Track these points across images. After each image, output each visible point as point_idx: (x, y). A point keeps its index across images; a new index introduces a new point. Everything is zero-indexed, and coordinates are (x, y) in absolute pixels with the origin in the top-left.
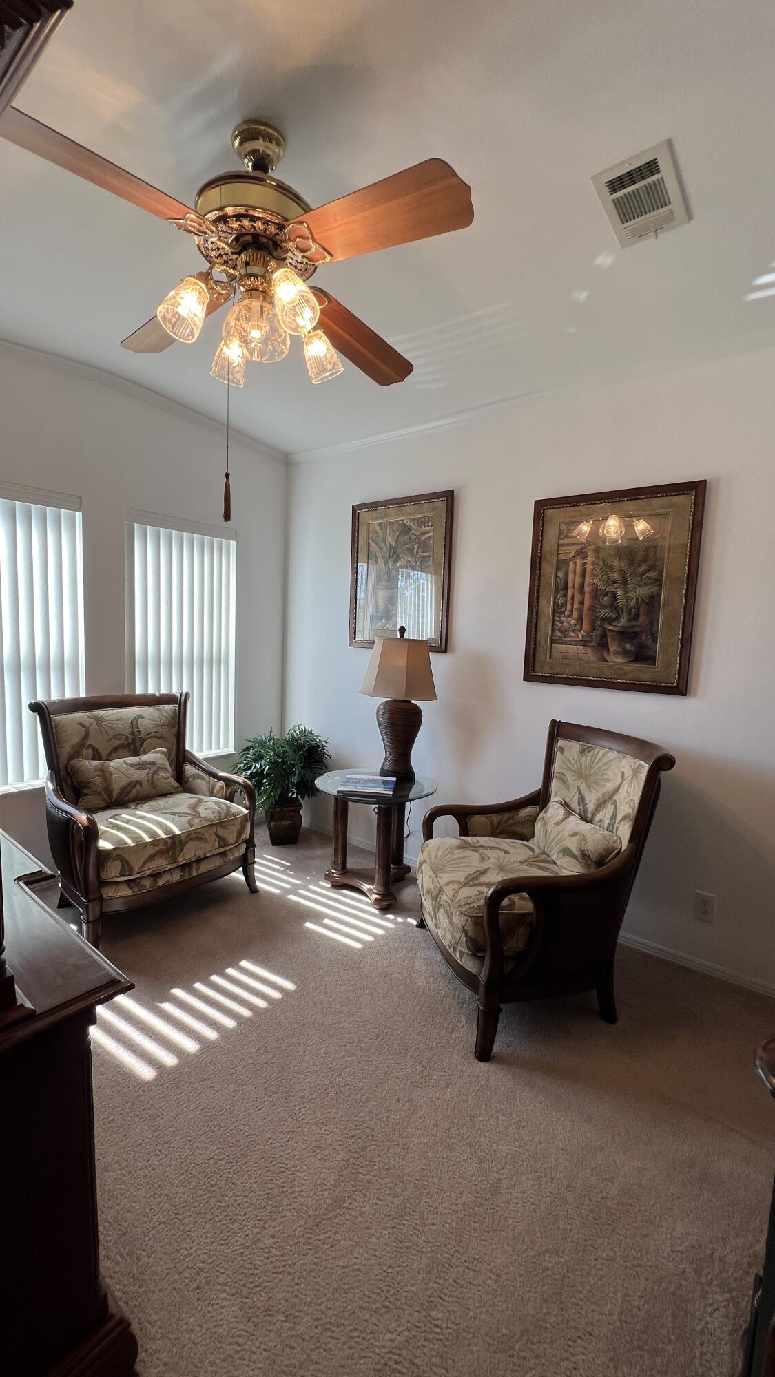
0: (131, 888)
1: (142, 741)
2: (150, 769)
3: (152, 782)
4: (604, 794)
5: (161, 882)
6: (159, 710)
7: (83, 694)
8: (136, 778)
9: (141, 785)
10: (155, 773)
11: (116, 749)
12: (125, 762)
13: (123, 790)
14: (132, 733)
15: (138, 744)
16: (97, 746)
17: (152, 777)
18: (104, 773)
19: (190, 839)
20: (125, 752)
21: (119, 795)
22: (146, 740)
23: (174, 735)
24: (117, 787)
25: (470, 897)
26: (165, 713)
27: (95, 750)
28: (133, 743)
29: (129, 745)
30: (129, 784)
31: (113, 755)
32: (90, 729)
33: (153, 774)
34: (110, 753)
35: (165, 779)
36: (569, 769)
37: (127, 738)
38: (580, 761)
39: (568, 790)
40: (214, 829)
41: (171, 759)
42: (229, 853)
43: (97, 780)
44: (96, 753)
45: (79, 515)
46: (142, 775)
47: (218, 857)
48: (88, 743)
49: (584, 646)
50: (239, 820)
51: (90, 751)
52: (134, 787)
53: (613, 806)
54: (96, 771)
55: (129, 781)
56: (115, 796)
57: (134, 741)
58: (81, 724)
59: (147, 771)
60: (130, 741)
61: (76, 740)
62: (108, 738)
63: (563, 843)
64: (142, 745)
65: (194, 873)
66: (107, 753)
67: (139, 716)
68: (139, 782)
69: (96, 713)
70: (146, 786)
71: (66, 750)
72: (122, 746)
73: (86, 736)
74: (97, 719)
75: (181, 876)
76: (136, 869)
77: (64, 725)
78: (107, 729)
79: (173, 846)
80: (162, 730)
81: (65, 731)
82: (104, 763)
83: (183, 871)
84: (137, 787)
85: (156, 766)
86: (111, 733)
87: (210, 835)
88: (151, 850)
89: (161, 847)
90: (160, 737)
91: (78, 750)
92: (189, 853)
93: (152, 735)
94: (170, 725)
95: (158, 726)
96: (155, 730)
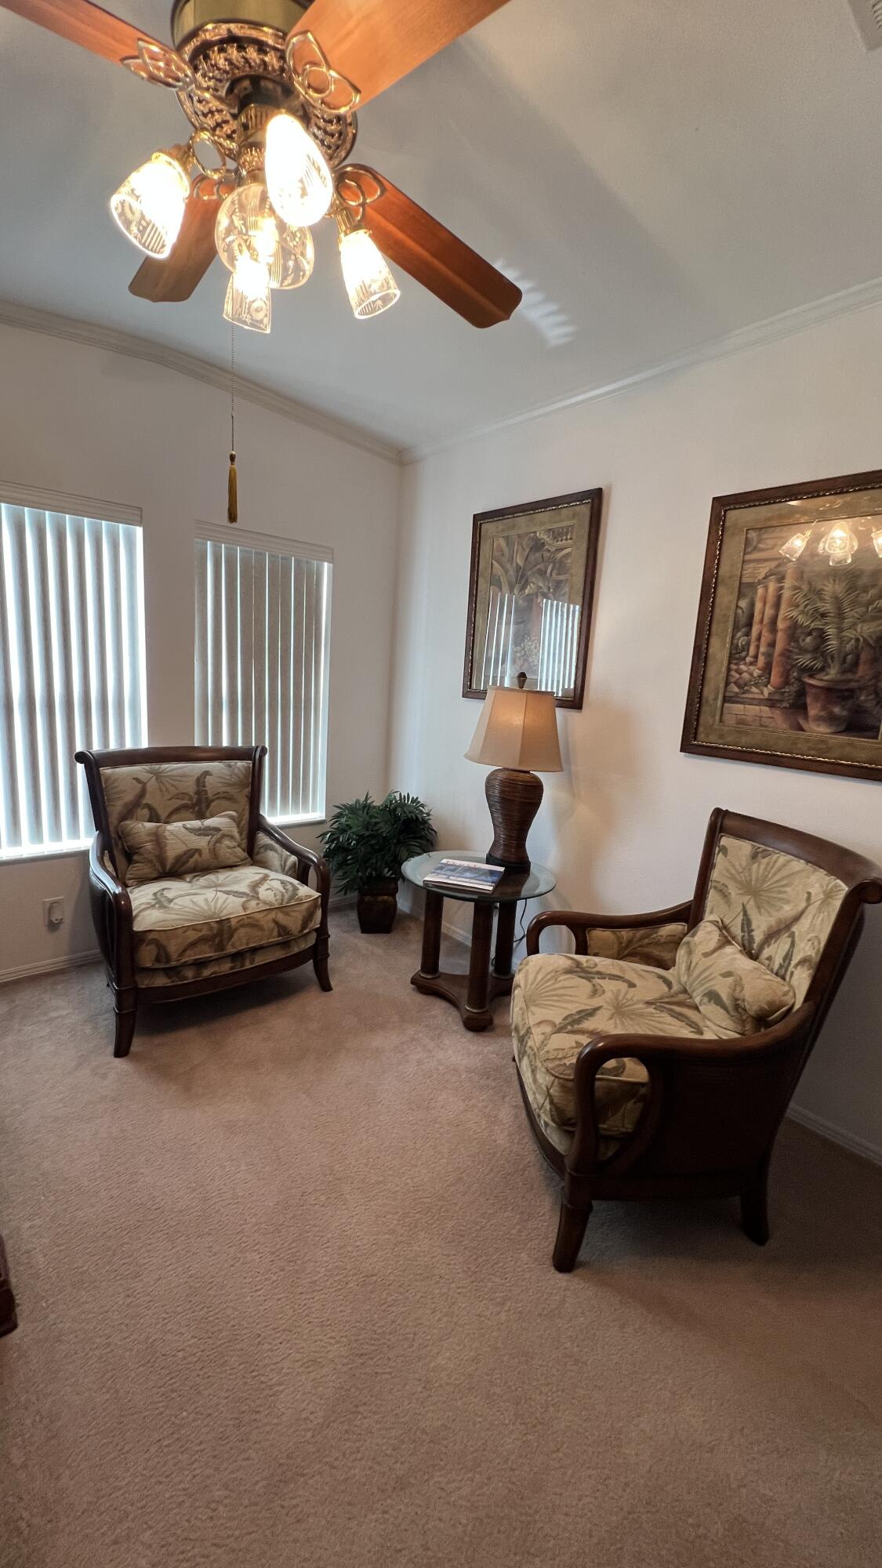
0: (167, 977)
1: (209, 803)
2: (213, 836)
3: (214, 852)
4: (780, 921)
5: (207, 973)
6: (230, 766)
7: (144, 744)
8: (195, 846)
9: (200, 854)
10: (219, 841)
11: (177, 810)
12: (184, 827)
13: (178, 859)
14: (198, 793)
15: (204, 805)
16: (155, 805)
17: (214, 845)
18: (158, 839)
19: (242, 926)
20: (187, 814)
21: (174, 865)
22: (212, 801)
23: (247, 797)
24: (171, 855)
25: (563, 1049)
26: (236, 771)
27: (152, 810)
28: (199, 804)
29: (193, 806)
30: (186, 853)
31: (174, 817)
32: (148, 785)
33: (216, 842)
35: (230, 848)
36: (733, 878)
37: (192, 798)
38: (750, 870)
39: (729, 906)
40: (272, 915)
41: (241, 825)
42: (293, 943)
43: (149, 846)
44: (154, 814)
45: (139, 531)
46: (202, 843)
47: (282, 947)
48: (144, 802)
49: (770, 707)
50: (306, 905)
51: (146, 812)
52: (191, 856)
53: (790, 940)
54: (149, 835)
55: (184, 848)
56: (168, 867)
57: (199, 802)
58: (137, 780)
59: (209, 838)
60: (194, 800)
61: (129, 797)
62: (169, 797)
63: (712, 983)
64: (208, 806)
65: (248, 966)
66: (167, 814)
67: (207, 773)
68: (198, 851)
69: (156, 766)
70: (206, 853)
71: (115, 809)
72: (185, 807)
73: (143, 793)
74: (158, 775)
75: (230, 968)
76: (175, 956)
77: (115, 780)
78: (168, 786)
79: (220, 932)
80: (232, 791)
81: (116, 787)
82: (161, 826)
83: (232, 962)
84: (196, 856)
85: (221, 832)
86: (173, 791)
87: (266, 921)
88: (193, 936)
89: (205, 932)
90: (229, 798)
91: (131, 810)
92: (240, 941)
93: (221, 795)
94: (241, 785)
95: (228, 785)
96: (224, 789)
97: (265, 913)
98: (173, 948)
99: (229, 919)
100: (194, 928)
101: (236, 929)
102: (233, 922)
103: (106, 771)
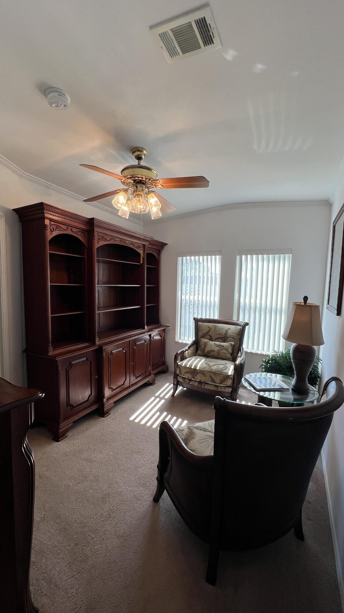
0: (183, 380)
2: (220, 348)
3: (218, 352)
6: (236, 328)
7: (216, 317)
11: (218, 338)
12: (215, 343)
13: (208, 351)
14: (225, 334)
15: (226, 338)
16: (212, 335)
17: (220, 351)
18: (206, 344)
21: (207, 353)
22: (229, 338)
23: (239, 339)
24: (206, 350)
27: (211, 337)
28: (224, 338)
30: (211, 350)
32: (211, 329)
33: (220, 350)
34: (216, 339)
35: (224, 353)
37: (223, 335)
40: (210, 373)
41: (233, 347)
42: (219, 387)
43: (203, 346)
45: (218, 257)
46: (216, 349)
47: (214, 386)
48: (209, 334)
51: (209, 337)
54: (204, 343)
56: (205, 353)
58: (209, 327)
61: (204, 332)
62: (216, 334)
65: (203, 387)
67: (230, 329)
68: (214, 351)
69: (216, 324)
70: (216, 353)
71: (200, 334)
72: (220, 338)
73: (209, 331)
74: (215, 327)
75: (198, 385)
76: (182, 374)
77: (202, 326)
78: (217, 330)
79: (194, 372)
80: (235, 336)
81: (201, 328)
83: (198, 383)
85: (224, 348)
86: (218, 332)
87: (208, 374)
89: (190, 370)
90: (233, 338)
91: (205, 335)
92: (199, 378)
93: (231, 336)
94: (238, 334)
95: (233, 333)
96: (233, 335)
97: (208, 372)
98: (183, 372)
99: (197, 369)
101: (198, 373)
102: (198, 371)
103: (200, 323)
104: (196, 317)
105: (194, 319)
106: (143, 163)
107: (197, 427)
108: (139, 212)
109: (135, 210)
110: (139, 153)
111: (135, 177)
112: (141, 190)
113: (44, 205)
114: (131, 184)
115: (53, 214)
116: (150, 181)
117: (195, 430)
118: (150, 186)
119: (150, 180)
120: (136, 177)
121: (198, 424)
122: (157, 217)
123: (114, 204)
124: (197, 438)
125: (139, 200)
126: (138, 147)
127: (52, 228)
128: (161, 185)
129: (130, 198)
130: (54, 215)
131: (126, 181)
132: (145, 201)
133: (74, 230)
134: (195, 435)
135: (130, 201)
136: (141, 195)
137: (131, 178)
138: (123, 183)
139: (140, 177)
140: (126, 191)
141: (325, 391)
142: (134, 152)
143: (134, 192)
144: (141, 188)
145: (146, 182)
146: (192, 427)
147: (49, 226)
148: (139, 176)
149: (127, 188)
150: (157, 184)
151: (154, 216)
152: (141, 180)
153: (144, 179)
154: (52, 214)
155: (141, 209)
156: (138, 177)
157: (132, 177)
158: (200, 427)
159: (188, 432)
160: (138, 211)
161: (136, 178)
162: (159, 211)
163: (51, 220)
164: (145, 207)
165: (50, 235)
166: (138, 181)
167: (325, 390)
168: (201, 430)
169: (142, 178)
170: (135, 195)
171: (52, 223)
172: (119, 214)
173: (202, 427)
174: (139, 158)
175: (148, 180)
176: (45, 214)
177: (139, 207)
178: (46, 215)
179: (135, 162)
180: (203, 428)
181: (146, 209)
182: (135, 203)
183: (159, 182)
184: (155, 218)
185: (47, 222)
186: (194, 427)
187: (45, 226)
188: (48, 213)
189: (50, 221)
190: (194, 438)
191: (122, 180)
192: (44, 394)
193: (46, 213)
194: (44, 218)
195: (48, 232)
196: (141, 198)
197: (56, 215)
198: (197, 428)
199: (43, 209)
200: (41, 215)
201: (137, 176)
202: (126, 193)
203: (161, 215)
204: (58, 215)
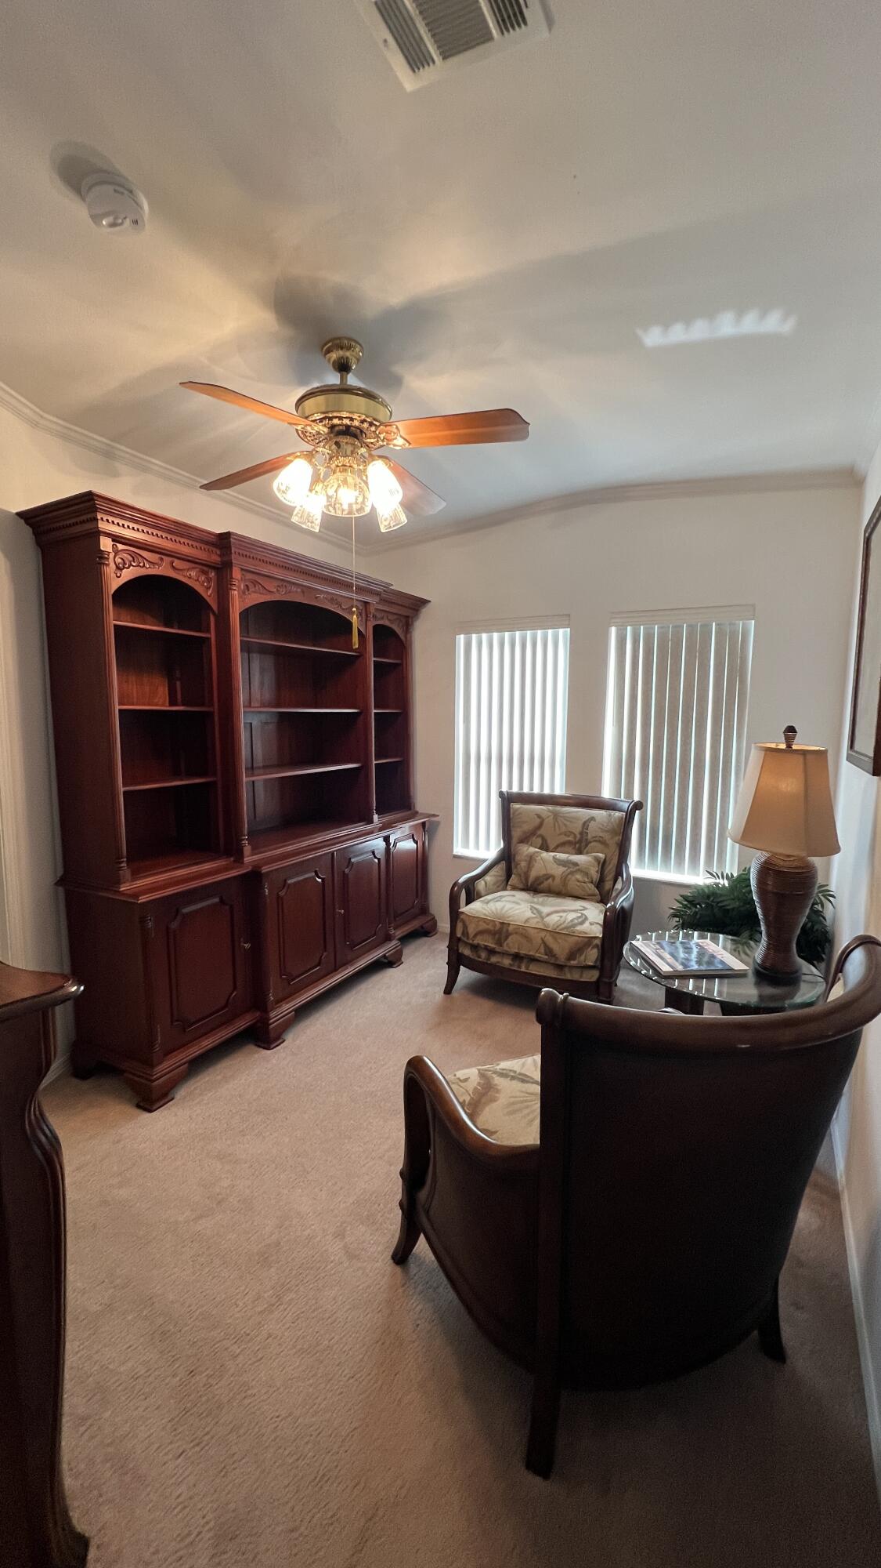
0: (472, 952)
1: (587, 843)
2: (569, 868)
3: (565, 880)
5: (494, 959)
6: (610, 815)
7: (559, 790)
8: (554, 873)
9: (554, 880)
10: (572, 873)
11: (563, 844)
12: (556, 857)
13: (537, 879)
14: (581, 833)
15: (583, 844)
16: (546, 837)
17: (567, 876)
18: (531, 859)
19: (516, 933)
20: (570, 849)
21: (533, 882)
22: (590, 842)
23: (620, 845)
24: (533, 874)
26: (612, 820)
27: (544, 840)
28: (580, 844)
29: (576, 843)
30: (545, 875)
31: (559, 849)
32: (546, 821)
33: (569, 874)
34: (557, 846)
35: (578, 881)
37: (575, 836)
40: (543, 934)
41: (602, 866)
42: (566, 970)
43: (523, 864)
46: (559, 871)
47: (552, 967)
48: (539, 833)
51: (539, 841)
52: (547, 879)
54: (527, 856)
55: (545, 872)
56: (530, 882)
57: (580, 841)
58: (539, 816)
59: (566, 869)
60: (577, 839)
61: (526, 827)
62: (559, 833)
64: (587, 845)
65: (523, 969)
66: (555, 844)
67: (592, 819)
68: (553, 877)
69: (558, 808)
70: (558, 880)
71: (516, 834)
72: (570, 843)
73: (540, 826)
74: (556, 815)
75: (511, 965)
76: (471, 936)
77: (520, 814)
78: (561, 824)
79: (500, 932)
80: (607, 836)
81: (521, 818)
82: (537, 852)
83: (512, 960)
84: (550, 880)
85: (577, 867)
86: (563, 829)
87: (537, 937)
88: (483, 926)
89: (490, 927)
90: (603, 842)
91: (529, 836)
92: (512, 945)
93: (597, 838)
94: (613, 832)
95: (603, 830)
96: (601, 834)
97: (536, 931)
98: (471, 930)
99: (509, 924)
100: (485, 920)
101: (511, 934)
102: (511, 928)
103: (516, 806)
104: (505, 789)
105: (501, 794)
106: (352, 380)
107: (504, 1072)
108: (346, 512)
109: (334, 508)
110: (341, 353)
111: (330, 419)
112: (349, 453)
113: (96, 498)
114: (323, 437)
115: (121, 522)
116: (373, 429)
117: (497, 1080)
118: (372, 441)
119: (371, 424)
120: (336, 417)
121: (505, 1065)
122: (394, 526)
123: (279, 490)
124: (503, 1100)
125: (345, 482)
126: (339, 338)
127: (120, 560)
128: (401, 437)
129: (321, 477)
130: (123, 525)
131: (309, 428)
132: (360, 483)
133: (177, 563)
134: (498, 1091)
135: (321, 485)
136: (350, 466)
137: (321, 420)
138: (303, 435)
139: (346, 418)
140: (310, 456)
141: (840, 974)
142: (329, 351)
143: (331, 459)
144: (349, 449)
145: (361, 431)
146: (490, 1071)
147: (112, 556)
148: (344, 415)
149: (310, 448)
150: (392, 436)
151: (386, 523)
152: (348, 427)
153: (356, 423)
154: (118, 524)
155: (350, 505)
156: (341, 418)
157: (325, 418)
158: (511, 1071)
159: (479, 1084)
160: (343, 510)
161: (336, 421)
162: (400, 509)
163: (116, 539)
164: (360, 499)
165: (114, 579)
166: (341, 427)
167: (841, 972)
168: (513, 1078)
169: (352, 419)
170: (333, 466)
171: (120, 547)
172: (294, 519)
173: (515, 1072)
174: (343, 367)
175: (365, 425)
176: (100, 522)
177: (347, 497)
178: (102, 526)
179: (333, 379)
180: (520, 1074)
181: (363, 502)
182: (334, 489)
183: (395, 431)
184: (390, 527)
185: (106, 544)
186: (495, 1072)
187: (101, 556)
188: (108, 521)
189: (113, 541)
190: (494, 1100)
191: (299, 428)
192: (82, 988)
193: (102, 519)
194: (97, 533)
195: (110, 570)
196: (350, 474)
197: (128, 527)
198: (503, 1074)
199: (95, 510)
200: (88, 526)
201: (339, 415)
202: (310, 462)
203: (404, 519)
204: (136, 526)
